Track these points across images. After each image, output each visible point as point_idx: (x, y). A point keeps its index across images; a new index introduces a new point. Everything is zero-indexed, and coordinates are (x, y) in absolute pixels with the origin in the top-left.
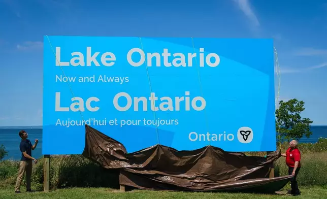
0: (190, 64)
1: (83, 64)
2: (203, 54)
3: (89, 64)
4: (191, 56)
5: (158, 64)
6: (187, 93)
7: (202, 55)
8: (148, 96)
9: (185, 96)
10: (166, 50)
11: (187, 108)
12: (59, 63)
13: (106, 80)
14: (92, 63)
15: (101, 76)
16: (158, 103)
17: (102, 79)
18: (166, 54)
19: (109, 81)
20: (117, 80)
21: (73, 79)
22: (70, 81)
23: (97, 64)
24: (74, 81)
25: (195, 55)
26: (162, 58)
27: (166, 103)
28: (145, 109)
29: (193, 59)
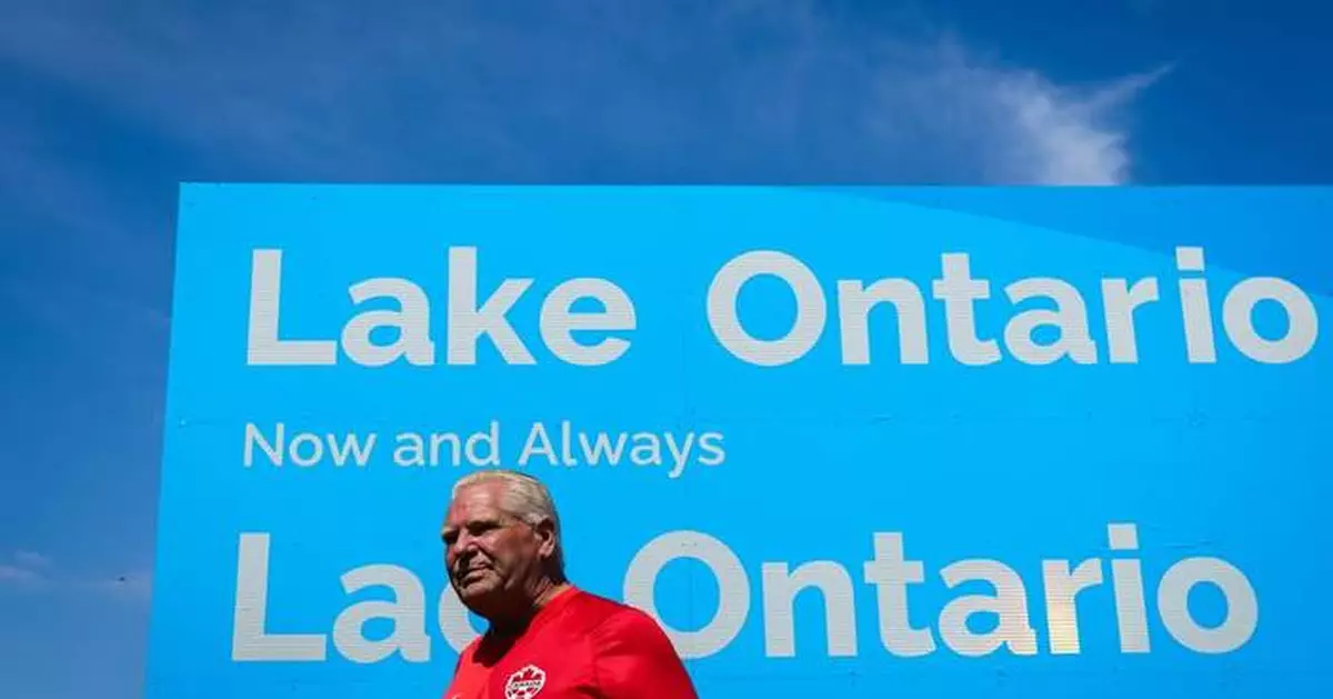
0: (1124, 350)
1: (423, 355)
2: (1200, 285)
3: (462, 353)
4: (1124, 298)
5: (913, 350)
6: (1123, 535)
7: (1194, 296)
8: (855, 556)
9: (1107, 556)
10: (955, 264)
11: (1133, 637)
12: (266, 346)
13: (576, 451)
14: (484, 342)
15: (538, 427)
16: (925, 605)
17: (548, 449)
18: (958, 283)
19: (593, 460)
20: (649, 449)
21: (354, 450)
22: (340, 461)
23: (515, 352)
24: (361, 461)
25: (1148, 290)
26: (936, 313)
27: (981, 603)
28: (842, 640)
29: (1142, 314)
